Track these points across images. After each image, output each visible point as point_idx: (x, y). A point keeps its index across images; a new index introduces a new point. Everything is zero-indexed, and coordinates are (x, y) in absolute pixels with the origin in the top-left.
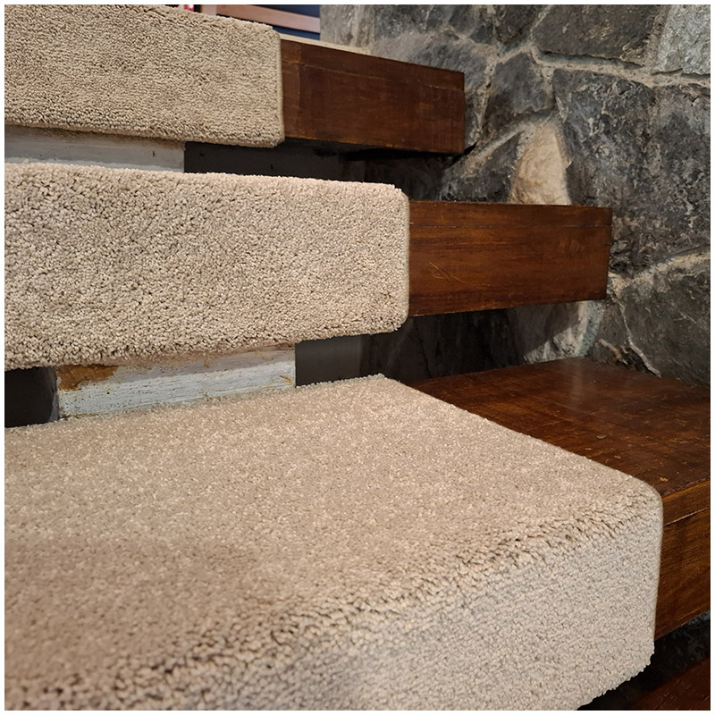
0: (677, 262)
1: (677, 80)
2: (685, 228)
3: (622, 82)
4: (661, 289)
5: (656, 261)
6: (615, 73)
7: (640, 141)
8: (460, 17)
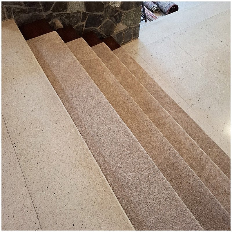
0: (75, 26)
2: (76, 23)
7: (69, 18)
8: (35, 10)
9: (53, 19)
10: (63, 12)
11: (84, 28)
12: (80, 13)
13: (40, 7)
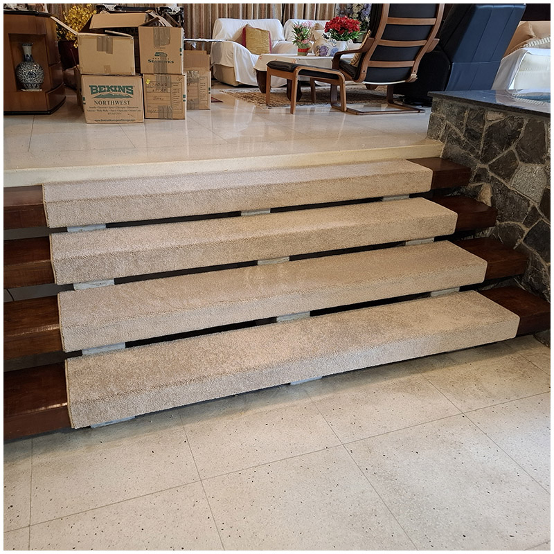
0: (509, 222)
2: (511, 217)
3: (504, 185)
4: (506, 226)
5: (505, 221)
7: (506, 198)
8: (472, 150)
9: (485, 181)
10: (502, 181)
11: (522, 239)
12: (526, 203)
13: (479, 149)
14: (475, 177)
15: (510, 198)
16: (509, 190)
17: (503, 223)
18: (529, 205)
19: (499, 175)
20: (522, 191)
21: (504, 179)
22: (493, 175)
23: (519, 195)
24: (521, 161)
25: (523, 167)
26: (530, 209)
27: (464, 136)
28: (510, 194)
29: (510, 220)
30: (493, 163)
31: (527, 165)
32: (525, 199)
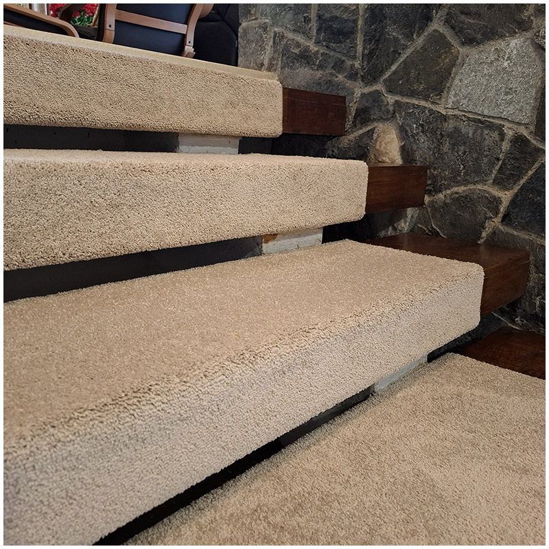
0: (455, 189)
1: (456, 112)
2: (460, 175)
3: (430, 110)
4: (448, 201)
5: (446, 189)
6: (426, 105)
7: (439, 137)
8: (339, 66)
9: (381, 119)
10: (423, 103)
11: (498, 220)
12: (495, 135)
13: (354, 58)
14: (355, 118)
15: (450, 135)
16: (445, 118)
17: (441, 196)
18: (502, 136)
19: (412, 94)
20: (479, 110)
21: (426, 98)
22: (398, 98)
23: (474, 120)
24: (463, 44)
25: (472, 54)
26: (505, 146)
27: (317, 42)
28: (449, 126)
29: (458, 184)
30: (394, 73)
31: (481, 47)
32: (491, 126)
